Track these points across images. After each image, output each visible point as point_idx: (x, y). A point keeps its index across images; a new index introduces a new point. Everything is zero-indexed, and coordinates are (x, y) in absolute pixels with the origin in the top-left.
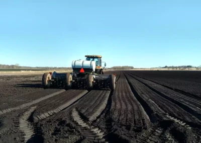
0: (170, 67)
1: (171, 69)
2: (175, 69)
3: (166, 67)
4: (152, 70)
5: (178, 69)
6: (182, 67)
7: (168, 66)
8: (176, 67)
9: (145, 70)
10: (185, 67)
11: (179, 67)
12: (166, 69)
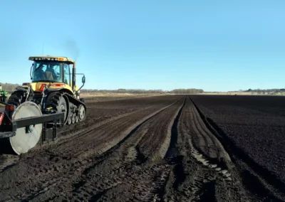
0: (255, 91)
1: (256, 94)
2: (262, 94)
3: (250, 90)
4: (229, 94)
5: (266, 94)
6: (273, 90)
7: (253, 89)
8: (264, 91)
9: (220, 94)
10: (277, 91)
11: (268, 91)
12: (249, 94)
